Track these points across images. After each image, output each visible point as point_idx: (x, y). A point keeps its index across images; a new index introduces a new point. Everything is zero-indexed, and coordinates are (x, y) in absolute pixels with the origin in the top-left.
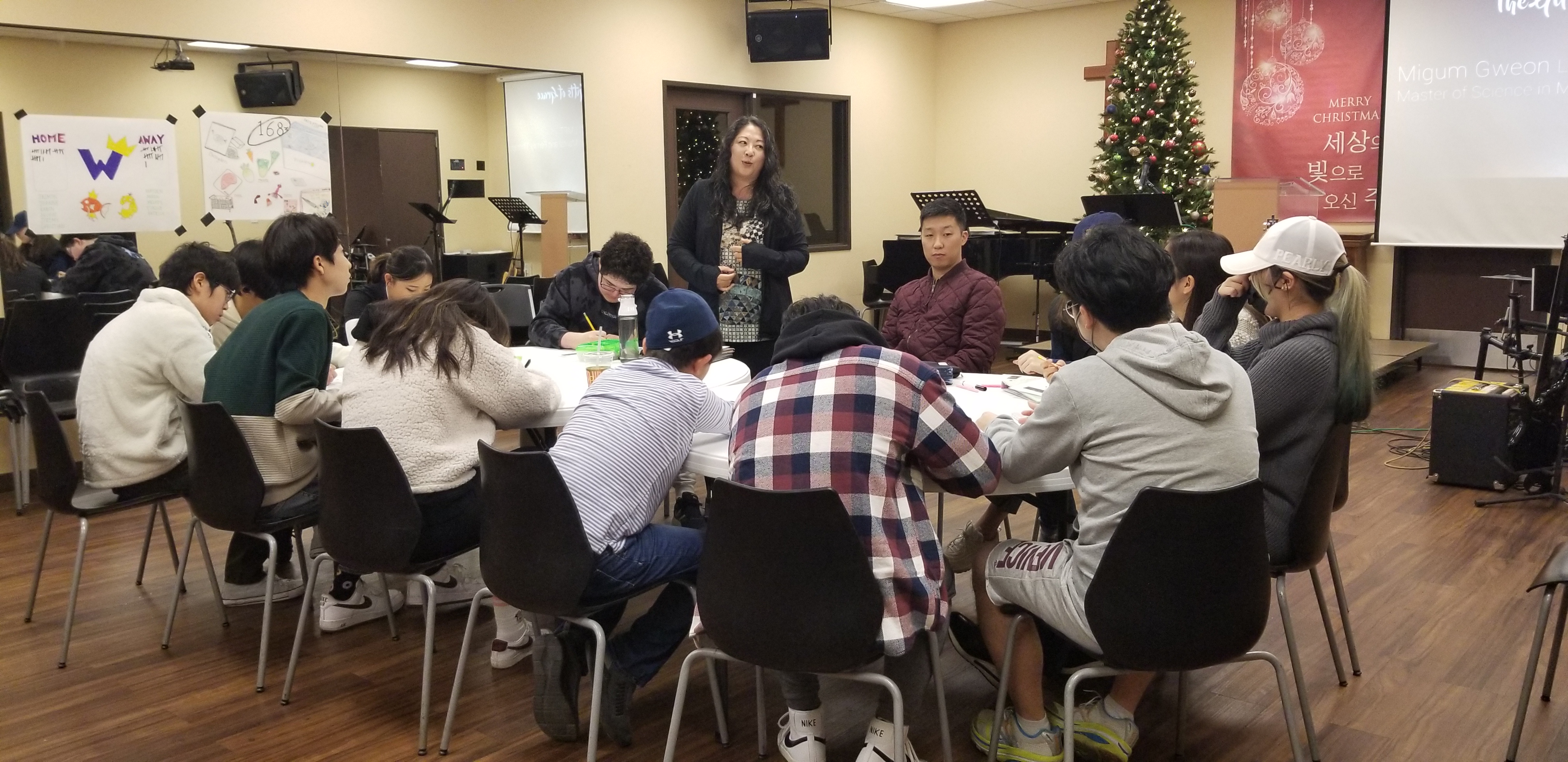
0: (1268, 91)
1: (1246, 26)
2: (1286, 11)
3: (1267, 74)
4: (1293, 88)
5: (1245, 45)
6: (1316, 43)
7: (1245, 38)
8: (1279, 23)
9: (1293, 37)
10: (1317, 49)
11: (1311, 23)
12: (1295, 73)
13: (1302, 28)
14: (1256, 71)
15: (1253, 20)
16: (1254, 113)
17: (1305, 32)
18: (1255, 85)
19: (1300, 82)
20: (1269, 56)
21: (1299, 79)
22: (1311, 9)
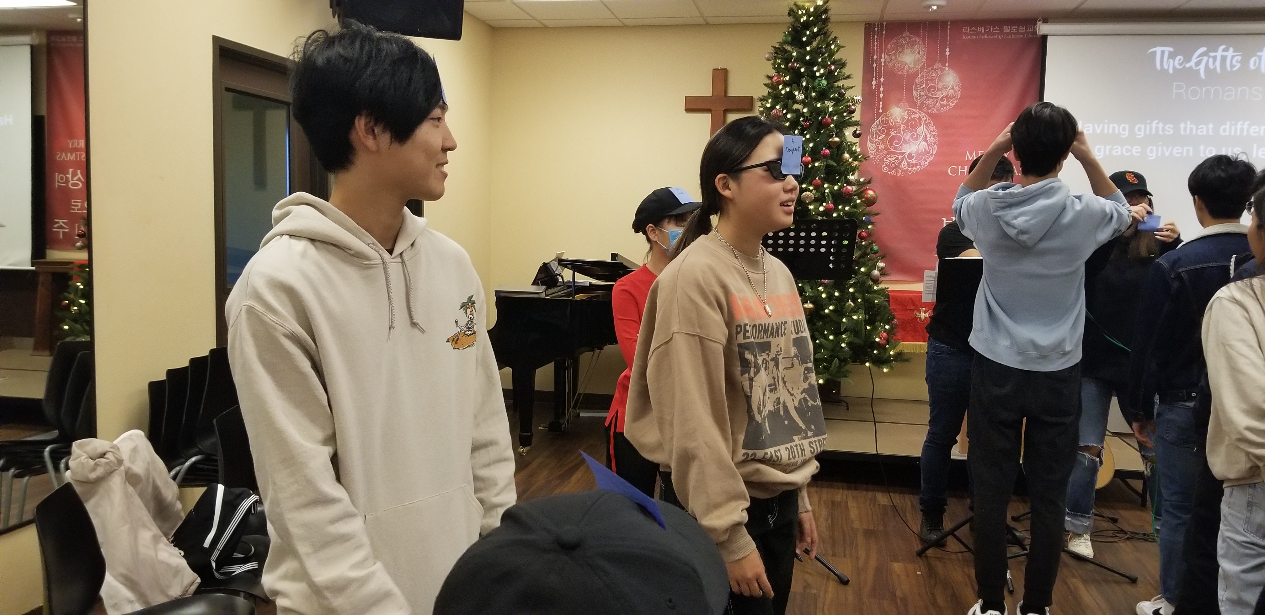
0: (899, 139)
1: (875, 65)
2: (919, 53)
3: (899, 120)
4: (926, 137)
5: (874, 87)
6: (951, 91)
7: (874, 79)
8: (912, 66)
9: (927, 80)
10: (953, 97)
11: (947, 69)
12: (928, 121)
13: (937, 73)
14: (885, 115)
15: (883, 60)
16: (882, 161)
17: (941, 75)
18: (883, 130)
19: (934, 131)
20: (900, 101)
21: (933, 128)
22: (948, 53)
